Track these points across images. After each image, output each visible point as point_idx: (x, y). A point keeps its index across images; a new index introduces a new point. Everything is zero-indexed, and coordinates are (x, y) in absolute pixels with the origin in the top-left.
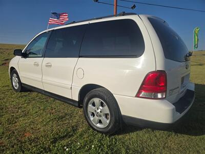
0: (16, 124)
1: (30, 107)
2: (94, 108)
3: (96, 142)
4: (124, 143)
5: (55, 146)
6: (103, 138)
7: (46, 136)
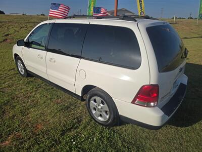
0: (28, 116)
1: (38, 96)
2: (95, 104)
3: (97, 134)
4: (120, 135)
5: (63, 139)
6: (103, 130)
7: (55, 129)
